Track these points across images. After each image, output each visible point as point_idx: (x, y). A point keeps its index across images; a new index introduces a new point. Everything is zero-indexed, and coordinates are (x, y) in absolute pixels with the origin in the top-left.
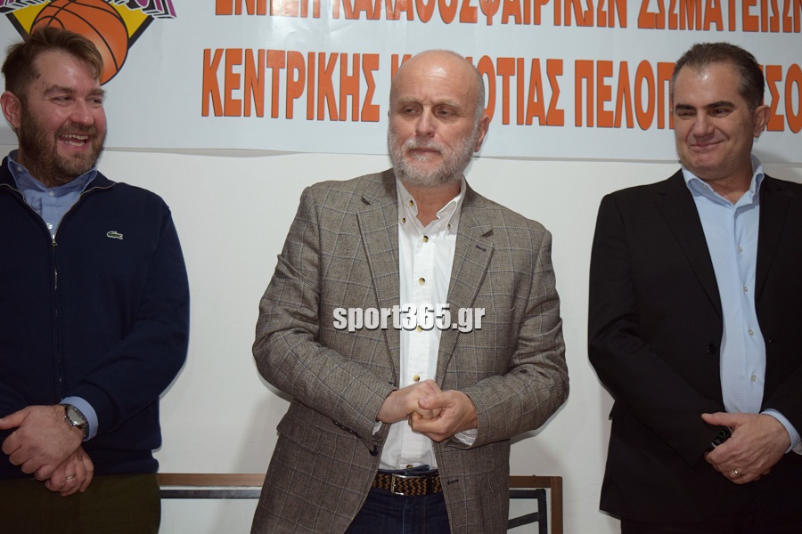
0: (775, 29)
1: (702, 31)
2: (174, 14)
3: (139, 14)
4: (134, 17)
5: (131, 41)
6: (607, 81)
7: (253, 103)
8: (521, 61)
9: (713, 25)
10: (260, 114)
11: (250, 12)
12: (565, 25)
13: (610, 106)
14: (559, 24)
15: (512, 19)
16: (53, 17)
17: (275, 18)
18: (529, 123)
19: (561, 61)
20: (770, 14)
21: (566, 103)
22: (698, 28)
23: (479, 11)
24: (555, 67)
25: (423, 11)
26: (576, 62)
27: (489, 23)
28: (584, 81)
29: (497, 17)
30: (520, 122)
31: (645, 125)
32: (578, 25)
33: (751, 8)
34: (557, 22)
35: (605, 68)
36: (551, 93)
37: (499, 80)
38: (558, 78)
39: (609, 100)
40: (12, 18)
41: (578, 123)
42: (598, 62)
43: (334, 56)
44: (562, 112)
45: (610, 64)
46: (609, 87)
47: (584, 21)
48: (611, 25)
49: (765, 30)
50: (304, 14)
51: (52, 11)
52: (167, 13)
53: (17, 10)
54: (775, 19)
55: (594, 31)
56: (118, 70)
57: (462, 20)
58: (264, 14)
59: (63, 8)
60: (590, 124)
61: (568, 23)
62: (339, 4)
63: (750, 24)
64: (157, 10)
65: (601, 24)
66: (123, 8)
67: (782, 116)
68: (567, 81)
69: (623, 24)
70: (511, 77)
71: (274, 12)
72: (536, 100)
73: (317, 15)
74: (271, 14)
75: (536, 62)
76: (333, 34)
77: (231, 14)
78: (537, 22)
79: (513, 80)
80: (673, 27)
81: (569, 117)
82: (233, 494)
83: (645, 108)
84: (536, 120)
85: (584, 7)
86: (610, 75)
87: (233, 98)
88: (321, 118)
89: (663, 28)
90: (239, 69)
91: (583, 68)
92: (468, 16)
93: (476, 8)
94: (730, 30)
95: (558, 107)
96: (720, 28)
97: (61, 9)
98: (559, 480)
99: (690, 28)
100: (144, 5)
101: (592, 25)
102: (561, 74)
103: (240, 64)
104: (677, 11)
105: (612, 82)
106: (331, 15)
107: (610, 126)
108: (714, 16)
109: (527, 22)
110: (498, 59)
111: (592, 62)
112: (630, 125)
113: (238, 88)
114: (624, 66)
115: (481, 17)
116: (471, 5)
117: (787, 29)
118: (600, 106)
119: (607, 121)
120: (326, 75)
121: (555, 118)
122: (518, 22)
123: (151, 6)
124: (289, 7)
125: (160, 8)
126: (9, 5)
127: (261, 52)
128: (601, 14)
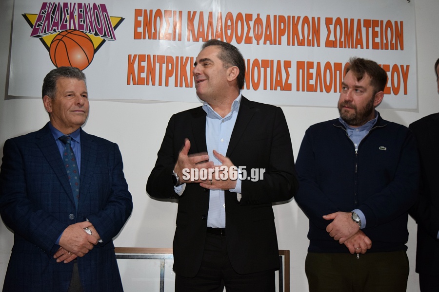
0: (387, 48)
1: (354, 49)
2: (115, 39)
3: (100, 38)
4: (97, 40)
5: (95, 51)
6: (311, 71)
7: (150, 79)
8: (272, 61)
9: (359, 46)
10: (153, 84)
11: (150, 38)
12: (292, 45)
13: (312, 82)
14: (290, 45)
15: (268, 42)
16: (61, 40)
17: (161, 41)
18: (276, 89)
19: (290, 61)
20: (385, 41)
21: (293, 80)
22: (352, 48)
23: (253, 39)
24: (288, 64)
25: (228, 38)
26: (297, 62)
27: (258, 44)
28: (301, 71)
29: (262, 41)
30: (271, 89)
31: (328, 91)
32: (298, 45)
33: (376, 39)
34: (289, 44)
35: (310, 65)
36: (286, 76)
37: (262, 70)
38: (289, 69)
39: (312, 79)
40: (42, 40)
41: (298, 90)
42: (307, 62)
43: (187, 58)
44: (291, 84)
45: (312, 63)
46: (312, 74)
47: (301, 44)
48: (313, 45)
49: (382, 49)
50: (174, 39)
51: (60, 37)
52: (112, 38)
53: (44, 37)
54: (387, 44)
55: (305, 48)
56: (89, 64)
57: (246, 43)
58: (156, 39)
59: (65, 36)
60: (303, 90)
61: (293, 44)
62: (190, 35)
63: (376, 46)
64: (107, 37)
65: (309, 45)
66: (92, 35)
67: (390, 88)
68: (293, 70)
69: (319, 45)
70: (268, 69)
71: (160, 38)
72: (279, 79)
73: (180, 40)
74: (159, 39)
75: (279, 62)
76: (187, 48)
77: (141, 39)
78: (280, 44)
79: (269, 70)
80: (341, 46)
81: (294, 87)
82: (139, 257)
83: (328, 83)
84: (279, 88)
85: (301, 38)
86: (313, 68)
87: (141, 77)
88: (181, 86)
89: (337, 47)
90: (144, 64)
91: (300, 65)
92: (249, 41)
93: (252, 37)
94: (367, 48)
95: (289, 82)
96: (362, 47)
97: (64, 36)
98: (288, 251)
99: (349, 47)
100: (102, 34)
101: (304, 45)
102: (290, 67)
103: (145, 61)
104: (343, 39)
105: (313, 71)
106: (186, 40)
107: (312, 91)
108: (359, 42)
109: (275, 44)
110: (262, 60)
111: (304, 62)
112: (321, 91)
113: (144, 72)
114: (319, 64)
115: (254, 41)
116: (250, 36)
117: (392, 49)
118: (308, 82)
119: (311, 89)
120: (183, 67)
121: (287, 87)
122: (271, 43)
123: (105, 35)
124: (167, 36)
125: (109, 36)
126: (41, 34)
127: (154, 56)
128: (308, 41)
